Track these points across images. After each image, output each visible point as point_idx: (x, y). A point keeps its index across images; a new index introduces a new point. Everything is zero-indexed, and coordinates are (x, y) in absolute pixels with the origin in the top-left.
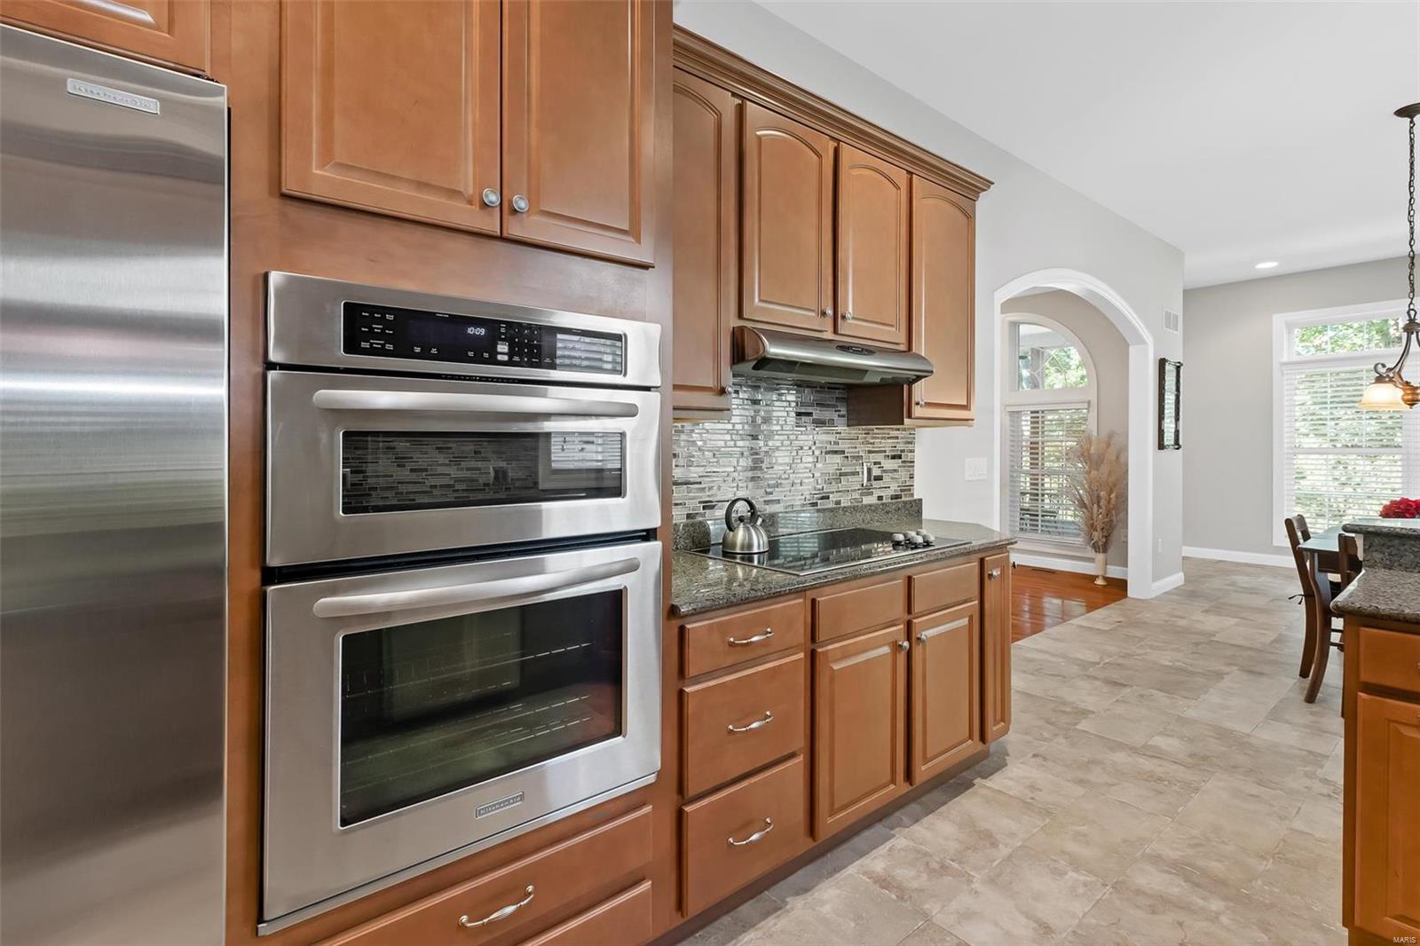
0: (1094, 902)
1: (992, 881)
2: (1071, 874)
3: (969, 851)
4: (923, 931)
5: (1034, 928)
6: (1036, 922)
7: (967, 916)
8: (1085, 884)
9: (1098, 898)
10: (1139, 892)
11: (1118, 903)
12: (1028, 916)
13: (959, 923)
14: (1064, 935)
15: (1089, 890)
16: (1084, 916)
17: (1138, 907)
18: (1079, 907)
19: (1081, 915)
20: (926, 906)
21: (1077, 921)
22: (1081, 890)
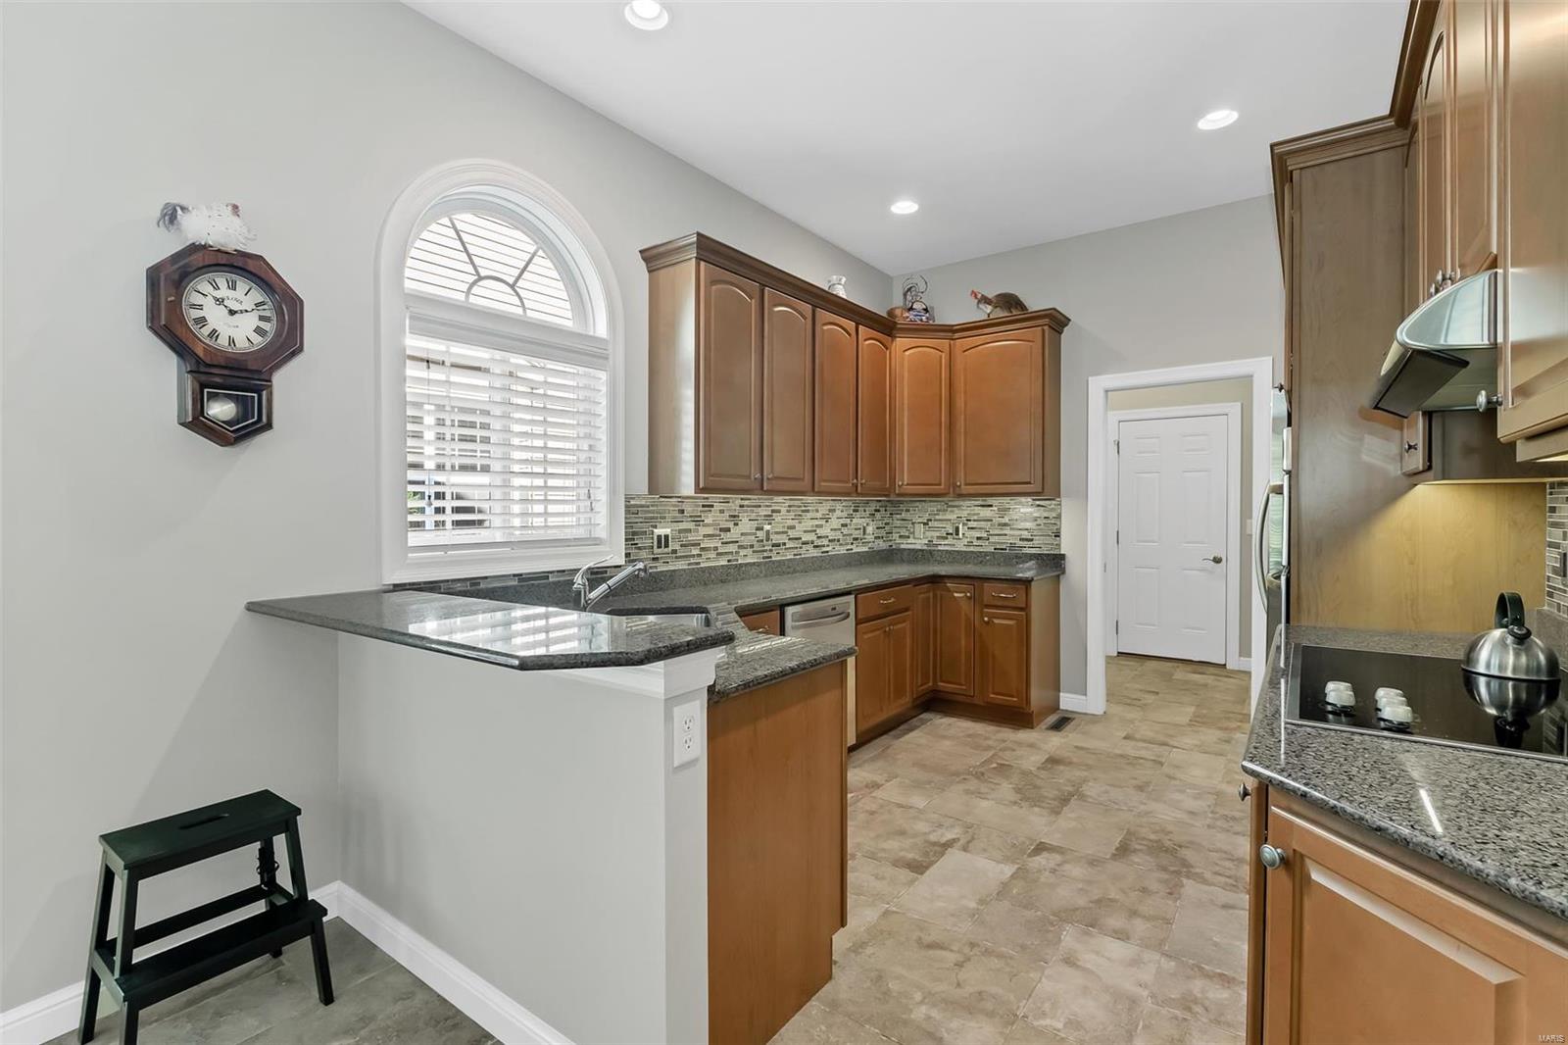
0: (1033, 995)
1: (1134, 1001)
2: (1060, 1026)
3: (1176, 1037)
4: (1160, 945)
5: (1079, 960)
6: (1078, 967)
7: (1135, 962)
8: (1044, 1014)
9: (1031, 1000)
10: (991, 1014)
11: (1012, 997)
12: (1085, 970)
13: (1139, 955)
14: (1054, 958)
15: (1040, 1008)
16: (1041, 978)
17: (994, 998)
18: (1046, 986)
19: (1043, 979)
20: (1173, 963)
21: (1046, 972)
22: (1047, 1006)
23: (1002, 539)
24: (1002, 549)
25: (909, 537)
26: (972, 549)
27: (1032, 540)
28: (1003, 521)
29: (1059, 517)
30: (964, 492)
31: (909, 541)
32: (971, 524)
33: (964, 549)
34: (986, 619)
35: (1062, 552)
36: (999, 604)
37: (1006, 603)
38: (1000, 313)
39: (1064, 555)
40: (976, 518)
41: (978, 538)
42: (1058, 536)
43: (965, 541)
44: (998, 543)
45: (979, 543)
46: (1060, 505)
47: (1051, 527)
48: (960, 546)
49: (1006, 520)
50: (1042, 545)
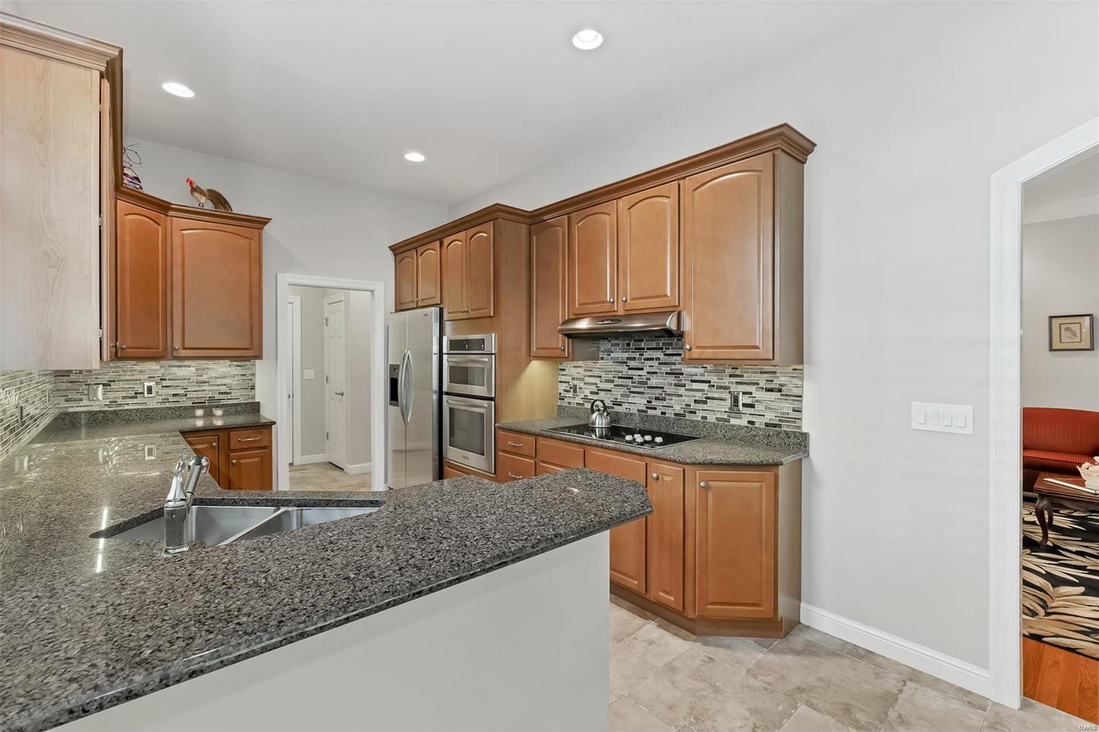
23: (200, 394)
24: (201, 403)
25: (82, 400)
26: (167, 405)
27: (230, 393)
28: (200, 379)
29: (254, 375)
30: (181, 355)
31: (82, 403)
32: (165, 383)
33: (159, 406)
34: (234, 461)
35: (256, 401)
36: (246, 446)
37: (252, 445)
38: (209, 206)
39: (259, 403)
40: (171, 377)
41: (174, 395)
42: (253, 388)
43: (160, 399)
44: (197, 398)
45: (176, 399)
46: (255, 365)
47: (247, 382)
48: (152, 404)
49: (205, 378)
50: (239, 397)
